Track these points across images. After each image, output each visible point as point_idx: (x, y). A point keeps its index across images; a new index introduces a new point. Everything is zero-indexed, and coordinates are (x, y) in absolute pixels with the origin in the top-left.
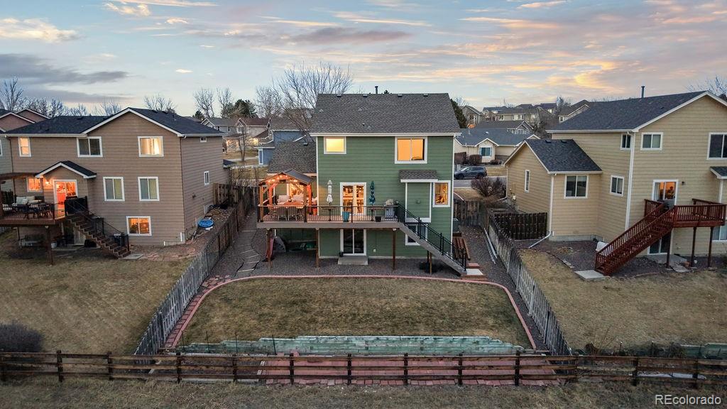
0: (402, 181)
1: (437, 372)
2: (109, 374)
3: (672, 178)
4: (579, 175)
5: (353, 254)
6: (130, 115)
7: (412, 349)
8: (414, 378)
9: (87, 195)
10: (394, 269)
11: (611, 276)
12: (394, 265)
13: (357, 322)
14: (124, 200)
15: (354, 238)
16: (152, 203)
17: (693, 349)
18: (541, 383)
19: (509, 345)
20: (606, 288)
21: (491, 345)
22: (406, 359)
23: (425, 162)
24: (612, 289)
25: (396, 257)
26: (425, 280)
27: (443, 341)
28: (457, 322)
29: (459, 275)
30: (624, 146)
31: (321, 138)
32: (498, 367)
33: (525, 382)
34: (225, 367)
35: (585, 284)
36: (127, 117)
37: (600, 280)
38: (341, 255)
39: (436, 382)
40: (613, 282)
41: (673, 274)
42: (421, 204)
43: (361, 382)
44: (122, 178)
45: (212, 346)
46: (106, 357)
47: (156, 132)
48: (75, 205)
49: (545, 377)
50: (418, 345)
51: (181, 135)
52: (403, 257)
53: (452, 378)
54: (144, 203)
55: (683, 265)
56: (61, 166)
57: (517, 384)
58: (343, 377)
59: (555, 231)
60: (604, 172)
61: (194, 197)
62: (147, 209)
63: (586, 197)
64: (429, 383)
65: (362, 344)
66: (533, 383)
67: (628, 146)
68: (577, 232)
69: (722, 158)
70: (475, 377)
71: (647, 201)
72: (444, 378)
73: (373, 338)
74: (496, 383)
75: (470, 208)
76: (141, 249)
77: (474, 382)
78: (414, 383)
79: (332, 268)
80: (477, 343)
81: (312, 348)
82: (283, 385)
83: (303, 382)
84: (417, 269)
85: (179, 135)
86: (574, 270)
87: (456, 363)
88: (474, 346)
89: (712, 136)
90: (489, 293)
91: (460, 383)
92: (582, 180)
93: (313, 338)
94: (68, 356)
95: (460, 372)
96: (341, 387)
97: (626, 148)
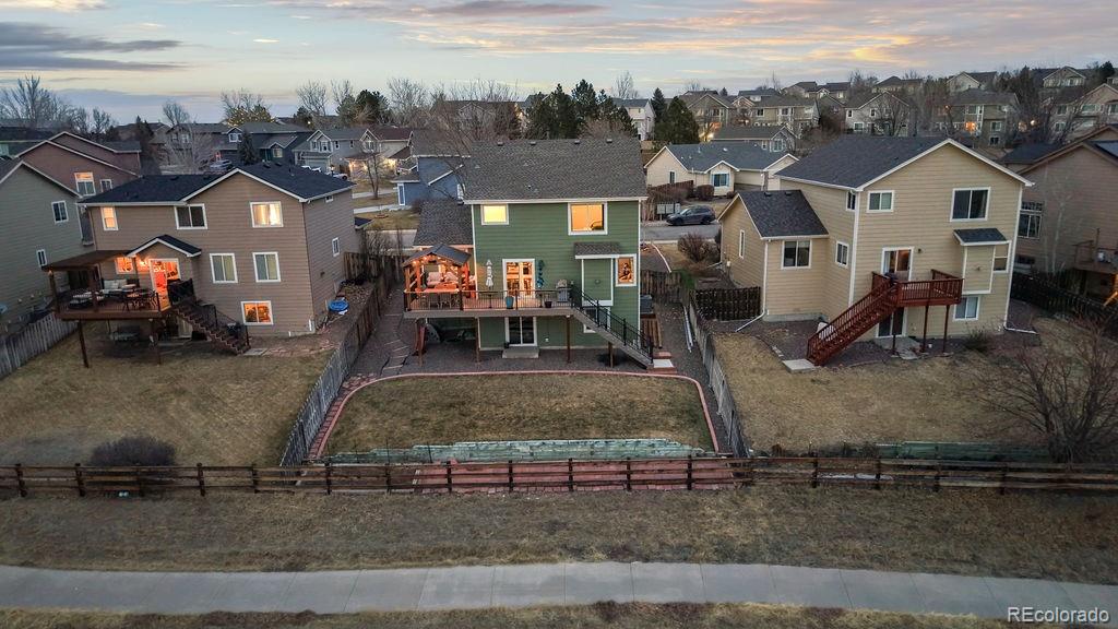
0: (577, 257)
1: (607, 478)
2: (254, 487)
3: (908, 245)
4: (800, 240)
5: (522, 345)
6: (238, 176)
7: (582, 454)
8: (580, 484)
9: (192, 277)
10: (568, 362)
11: (823, 366)
12: (569, 357)
13: (521, 426)
15: (522, 326)
16: (273, 284)
17: (888, 448)
18: (715, 487)
19: (687, 447)
20: (813, 381)
21: (668, 447)
22: (570, 465)
23: (605, 232)
24: (821, 382)
25: (571, 347)
26: (604, 374)
27: (615, 445)
28: (634, 422)
29: (645, 368)
30: (849, 207)
31: (478, 207)
32: (669, 471)
33: (699, 486)
34: (378, 477)
35: (790, 376)
36: (237, 179)
37: (810, 371)
38: (506, 346)
39: (605, 488)
40: (824, 373)
41: (898, 362)
42: (600, 285)
43: (524, 490)
44: (233, 254)
45: (361, 456)
46: (250, 469)
48: (180, 290)
49: (719, 481)
50: (587, 449)
51: (305, 200)
52: (582, 347)
53: (621, 483)
54: (262, 284)
55: (914, 350)
56: (158, 243)
57: (690, 488)
58: (504, 485)
59: (770, 310)
60: (831, 235)
61: (323, 274)
62: (268, 291)
63: (810, 266)
64: (598, 489)
65: (526, 449)
66: (708, 487)
67: (853, 208)
68: (798, 310)
69: (969, 219)
70: (644, 482)
71: (874, 274)
72: (611, 483)
73: (538, 443)
74: (669, 487)
75: (668, 281)
76: (262, 341)
77: (644, 487)
78: (580, 489)
79: (494, 362)
80: (653, 445)
81: (471, 455)
82: (440, 494)
83: (461, 491)
84: (596, 363)
85: (302, 200)
86: (782, 359)
87: (624, 468)
88: (649, 449)
89: (956, 192)
90: (677, 388)
91: (629, 489)
92: (803, 245)
93: (473, 444)
94: (209, 469)
95: (629, 477)
96: (502, 495)
97: (850, 210)
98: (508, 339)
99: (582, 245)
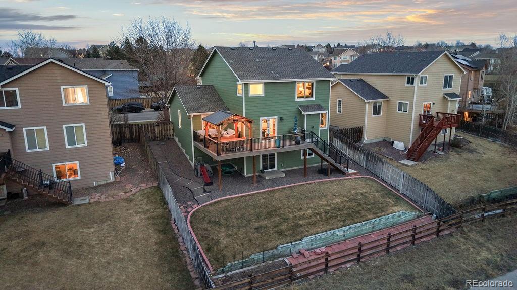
0: (305, 113)
5: (269, 170)
7: (368, 229)
10: (305, 177)
14: (48, 148)
15: (269, 158)
16: (80, 148)
21: (406, 216)
22: (390, 237)
23: (314, 98)
31: (246, 84)
42: (315, 129)
43: (364, 260)
44: (45, 128)
45: (244, 263)
47: (81, 81)
50: (370, 226)
53: (411, 241)
54: (71, 149)
62: (77, 154)
64: (399, 248)
72: (407, 243)
78: (391, 251)
82: (321, 277)
84: (317, 174)
85: (106, 84)
91: (413, 244)
95: (414, 237)
96: (356, 266)
98: (261, 168)
99: (303, 106)
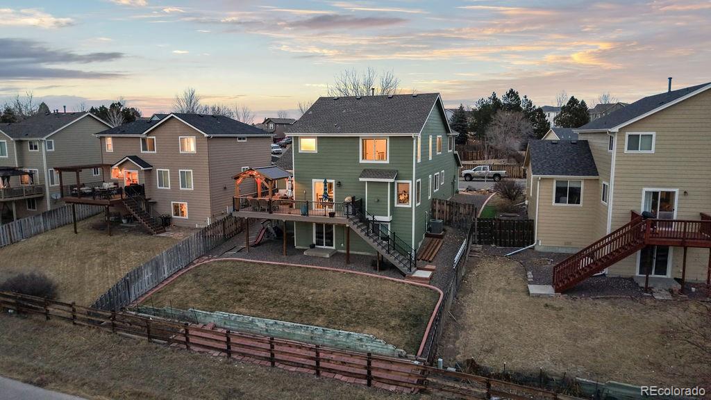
0: (361, 179)
1: (297, 360)
2: (73, 320)
3: (672, 187)
4: (571, 180)
5: (324, 247)
6: (173, 119)
7: (304, 337)
8: (282, 362)
9: (144, 183)
10: (348, 263)
11: (563, 293)
12: (348, 259)
13: (275, 306)
14: (170, 188)
15: (325, 232)
16: (189, 191)
17: (590, 384)
18: (393, 388)
19: (391, 347)
20: (546, 306)
21: (374, 344)
23: (388, 161)
24: (553, 308)
25: (351, 252)
26: (368, 276)
27: (331, 333)
28: (360, 316)
29: (404, 275)
31: (296, 138)
32: (350, 364)
33: (378, 385)
35: (527, 299)
36: (172, 121)
37: (548, 296)
38: (313, 246)
39: (299, 369)
40: (562, 300)
41: (648, 301)
42: (379, 203)
43: (239, 358)
44: (168, 170)
46: (71, 306)
47: (191, 133)
49: (396, 383)
50: (308, 334)
51: (208, 136)
53: (311, 367)
54: (183, 191)
55: (671, 292)
56: (127, 160)
57: (369, 384)
58: (222, 350)
59: (542, 241)
60: (600, 177)
61: (225, 188)
62: (187, 196)
63: (581, 205)
64: (294, 369)
65: (263, 326)
66: (385, 387)
67: (611, 148)
68: (570, 243)
70: (330, 370)
72: (303, 366)
73: (272, 322)
74: (352, 380)
75: (462, 210)
76: (179, 228)
77: (331, 375)
78: (281, 366)
79: (298, 257)
80: (361, 340)
81: (225, 323)
82: (181, 349)
83: (197, 349)
84: (369, 266)
85: (206, 135)
86: (530, 283)
88: (358, 343)
90: (422, 296)
91: (318, 374)
92: (575, 185)
93: (226, 315)
95: (318, 363)
96: (220, 358)
97: (610, 151)
98: (314, 242)
99: (369, 171)
